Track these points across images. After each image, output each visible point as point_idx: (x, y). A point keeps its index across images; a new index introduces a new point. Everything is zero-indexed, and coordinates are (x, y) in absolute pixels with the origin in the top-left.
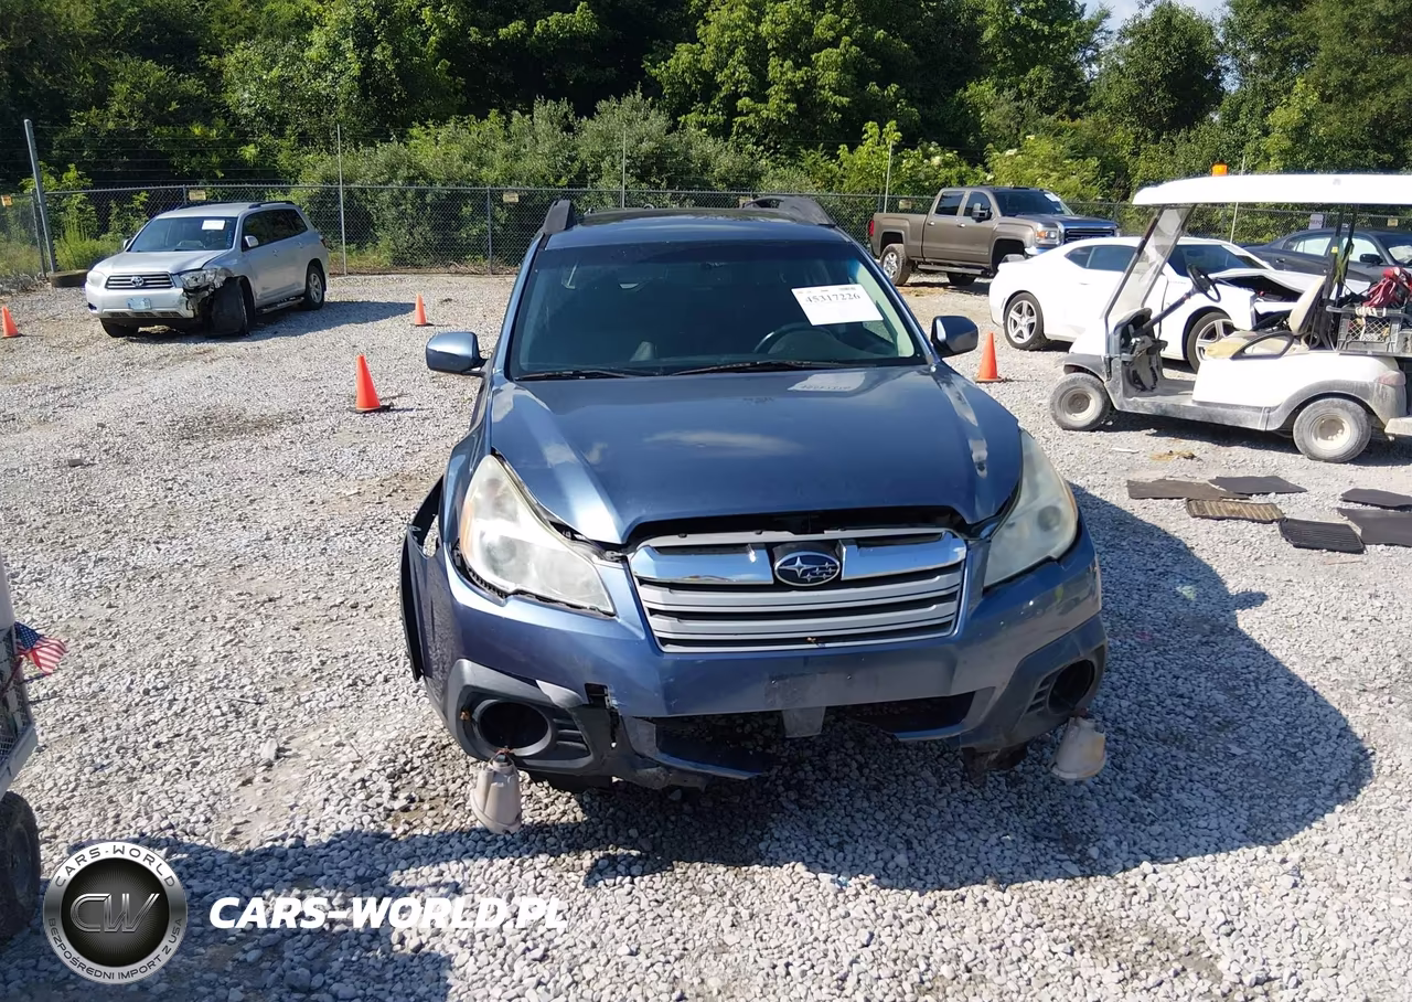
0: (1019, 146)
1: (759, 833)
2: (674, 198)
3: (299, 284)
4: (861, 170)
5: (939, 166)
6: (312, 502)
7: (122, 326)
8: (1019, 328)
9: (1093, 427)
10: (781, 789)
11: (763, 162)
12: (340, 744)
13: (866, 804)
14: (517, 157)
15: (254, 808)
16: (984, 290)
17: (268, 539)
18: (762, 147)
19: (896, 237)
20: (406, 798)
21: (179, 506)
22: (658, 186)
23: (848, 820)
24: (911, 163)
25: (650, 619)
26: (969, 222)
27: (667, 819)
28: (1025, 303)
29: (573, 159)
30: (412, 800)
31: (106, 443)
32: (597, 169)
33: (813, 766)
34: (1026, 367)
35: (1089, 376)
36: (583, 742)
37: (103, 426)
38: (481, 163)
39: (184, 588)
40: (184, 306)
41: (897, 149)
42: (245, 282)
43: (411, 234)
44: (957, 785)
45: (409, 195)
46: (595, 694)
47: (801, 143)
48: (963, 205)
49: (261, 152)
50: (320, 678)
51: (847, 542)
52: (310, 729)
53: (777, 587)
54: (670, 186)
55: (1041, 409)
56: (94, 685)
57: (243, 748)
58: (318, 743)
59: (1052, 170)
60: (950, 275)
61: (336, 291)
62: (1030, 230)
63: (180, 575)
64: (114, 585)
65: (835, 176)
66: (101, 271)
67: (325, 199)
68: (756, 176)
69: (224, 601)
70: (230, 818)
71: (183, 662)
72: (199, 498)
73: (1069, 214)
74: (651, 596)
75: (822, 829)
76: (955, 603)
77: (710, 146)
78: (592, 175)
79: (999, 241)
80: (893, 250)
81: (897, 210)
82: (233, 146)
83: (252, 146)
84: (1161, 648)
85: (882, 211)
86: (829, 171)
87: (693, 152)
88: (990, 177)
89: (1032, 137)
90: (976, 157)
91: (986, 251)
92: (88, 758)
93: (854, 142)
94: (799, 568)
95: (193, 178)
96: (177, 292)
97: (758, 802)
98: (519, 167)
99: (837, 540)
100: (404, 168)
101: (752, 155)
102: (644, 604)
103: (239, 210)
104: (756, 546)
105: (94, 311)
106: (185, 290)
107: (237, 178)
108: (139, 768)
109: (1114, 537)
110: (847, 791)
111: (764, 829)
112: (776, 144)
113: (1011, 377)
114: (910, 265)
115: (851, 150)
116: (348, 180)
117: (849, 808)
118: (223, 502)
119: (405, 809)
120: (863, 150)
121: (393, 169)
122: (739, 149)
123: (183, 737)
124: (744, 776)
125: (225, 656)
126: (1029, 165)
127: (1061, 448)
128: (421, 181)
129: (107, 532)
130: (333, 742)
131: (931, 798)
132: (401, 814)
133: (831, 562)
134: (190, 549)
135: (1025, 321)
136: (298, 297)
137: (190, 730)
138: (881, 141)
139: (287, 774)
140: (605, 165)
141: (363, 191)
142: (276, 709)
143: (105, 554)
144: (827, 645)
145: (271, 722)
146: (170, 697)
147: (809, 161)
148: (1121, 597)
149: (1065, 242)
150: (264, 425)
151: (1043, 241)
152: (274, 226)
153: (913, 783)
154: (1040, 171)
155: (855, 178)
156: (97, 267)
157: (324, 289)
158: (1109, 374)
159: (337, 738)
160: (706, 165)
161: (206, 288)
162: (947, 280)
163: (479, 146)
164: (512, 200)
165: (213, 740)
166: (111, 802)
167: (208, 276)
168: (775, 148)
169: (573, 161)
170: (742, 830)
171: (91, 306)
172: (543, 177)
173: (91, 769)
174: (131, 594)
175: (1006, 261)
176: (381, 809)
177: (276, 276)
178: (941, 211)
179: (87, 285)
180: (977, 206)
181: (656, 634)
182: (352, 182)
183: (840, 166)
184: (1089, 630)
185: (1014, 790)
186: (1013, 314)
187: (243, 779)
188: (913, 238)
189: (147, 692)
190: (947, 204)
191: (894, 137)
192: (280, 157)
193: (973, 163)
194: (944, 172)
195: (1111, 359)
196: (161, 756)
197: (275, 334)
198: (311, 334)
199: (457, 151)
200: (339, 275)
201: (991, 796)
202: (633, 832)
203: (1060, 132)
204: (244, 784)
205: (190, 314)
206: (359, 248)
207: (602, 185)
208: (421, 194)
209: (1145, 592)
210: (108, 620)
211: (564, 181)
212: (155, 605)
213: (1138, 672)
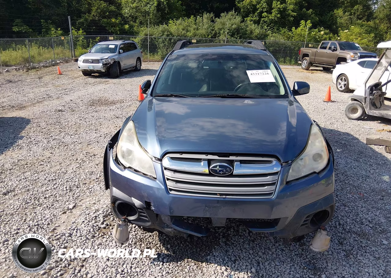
0: (349, 29)
1: (209, 252)
2: (241, 42)
3: (134, 64)
4: (298, 35)
5: (323, 35)
6: (116, 126)
7: (87, 73)
8: (341, 85)
9: (359, 119)
10: (221, 237)
11: (269, 32)
12: (95, 204)
13: (248, 246)
14: (198, 29)
15: (62, 222)
16: (331, 72)
17: (101, 137)
18: (269, 27)
19: (306, 55)
20: (105, 225)
21: (82, 125)
22: (237, 38)
23: (240, 251)
24: (314, 33)
25: (167, 181)
26: (330, 51)
27: (181, 242)
28: (344, 78)
29: (213, 30)
30: (107, 225)
31: (70, 105)
32: (219, 33)
33: (234, 229)
34: (341, 98)
35: (358, 102)
36: (147, 218)
37: (72, 101)
38: (187, 31)
39: (72, 150)
40: (102, 68)
41: (310, 29)
42: (119, 63)
43: (167, 51)
44: (281, 244)
45: (167, 40)
46: (148, 205)
47: (280, 26)
48: (329, 46)
49: (130, 27)
50: (97, 181)
51: (237, 161)
52: (88, 197)
53: (210, 175)
54: (240, 38)
55: (343, 112)
56: (37, 177)
57: (68, 201)
58: (88, 202)
59: (359, 37)
60: (323, 67)
61: (144, 66)
62: (349, 55)
63: (73, 145)
64: (55, 147)
65: (290, 36)
66: (82, 58)
67: (144, 41)
68: (267, 36)
69: (81, 154)
70: (56, 224)
71: (63, 172)
72: (88, 123)
73: (362, 51)
74: (168, 174)
75: (230, 254)
76: (275, 186)
77: (253, 27)
78: (218, 35)
79: (339, 58)
80: (306, 59)
81: (309, 47)
82: (123, 25)
83: (127, 25)
84: (366, 200)
85: (304, 47)
86: (289, 35)
87: (248, 29)
88: (339, 38)
89: (353, 27)
90: (335, 32)
91: (334, 61)
92: (26, 200)
93: (297, 26)
94: (218, 169)
95: (111, 34)
96: (101, 64)
97: (212, 240)
98: (198, 32)
99: (233, 160)
100: (166, 32)
101: (266, 29)
102: (165, 176)
103: (119, 43)
104: (204, 160)
105: (80, 69)
106: (103, 64)
107: (123, 33)
108: (38, 204)
109: (358, 157)
110: (243, 240)
111: (211, 252)
112: (273, 27)
113: (336, 100)
114: (311, 64)
115: (296, 29)
116: (151, 35)
117: (242, 247)
118: (93, 125)
119: (105, 228)
120: (299, 29)
121: (163, 32)
122: (262, 27)
123: (53, 196)
124: (200, 235)
125: (75, 171)
126: (351, 35)
127: (347, 125)
128: (170, 36)
129: (60, 131)
130: (92, 203)
131: (270, 247)
132: (103, 229)
133: (230, 168)
134: (79, 138)
135: (343, 83)
136: (133, 67)
137: (56, 194)
138: (306, 25)
139: (76, 212)
140: (222, 32)
141: (155, 38)
142: (82, 190)
143: (56, 137)
144: (227, 197)
145: (78, 194)
146: (55, 183)
147: (283, 31)
148: (355, 179)
149: (360, 59)
150: (113, 103)
151: (353, 59)
152: (129, 47)
153: (266, 240)
154: (355, 37)
155: (296, 37)
156: (81, 57)
157: (141, 65)
158: (365, 102)
159: (94, 202)
160: (251, 32)
161: (108, 64)
162: (322, 69)
163: (187, 26)
164: (194, 42)
165: (61, 198)
166: (26, 214)
167: (109, 61)
168: (273, 28)
169: (213, 31)
170: (204, 250)
171: (79, 68)
172: (204, 35)
173: (25, 203)
174: (58, 150)
175: (341, 64)
176: (97, 227)
177: (128, 61)
178: (321, 48)
179: (78, 61)
180: (333, 47)
181: (168, 187)
182: (152, 36)
183: (292, 33)
184: (328, 199)
185: (301, 248)
186: (339, 81)
187: (63, 212)
188: (312, 56)
189: (49, 181)
190: (324, 46)
191: (309, 24)
192: (134, 28)
193: (334, 34)
194: (325, 36)
195: (366, 98)
196: (45, 201)
197: (126, 77)
198: (135, 78)
199: (181, 27)
200: (147, 62)
201: (292, 249)
202: (169, 246)
203: (362, 26)
204: (63, 213)
205: (104, 71)
206: (153, 54)
207: (221, 38)
208: (170, 40)
209: (364, 178)
210: (49, 157)
211: (210, 36)
212: (63, 154)
213: (355, 208)
